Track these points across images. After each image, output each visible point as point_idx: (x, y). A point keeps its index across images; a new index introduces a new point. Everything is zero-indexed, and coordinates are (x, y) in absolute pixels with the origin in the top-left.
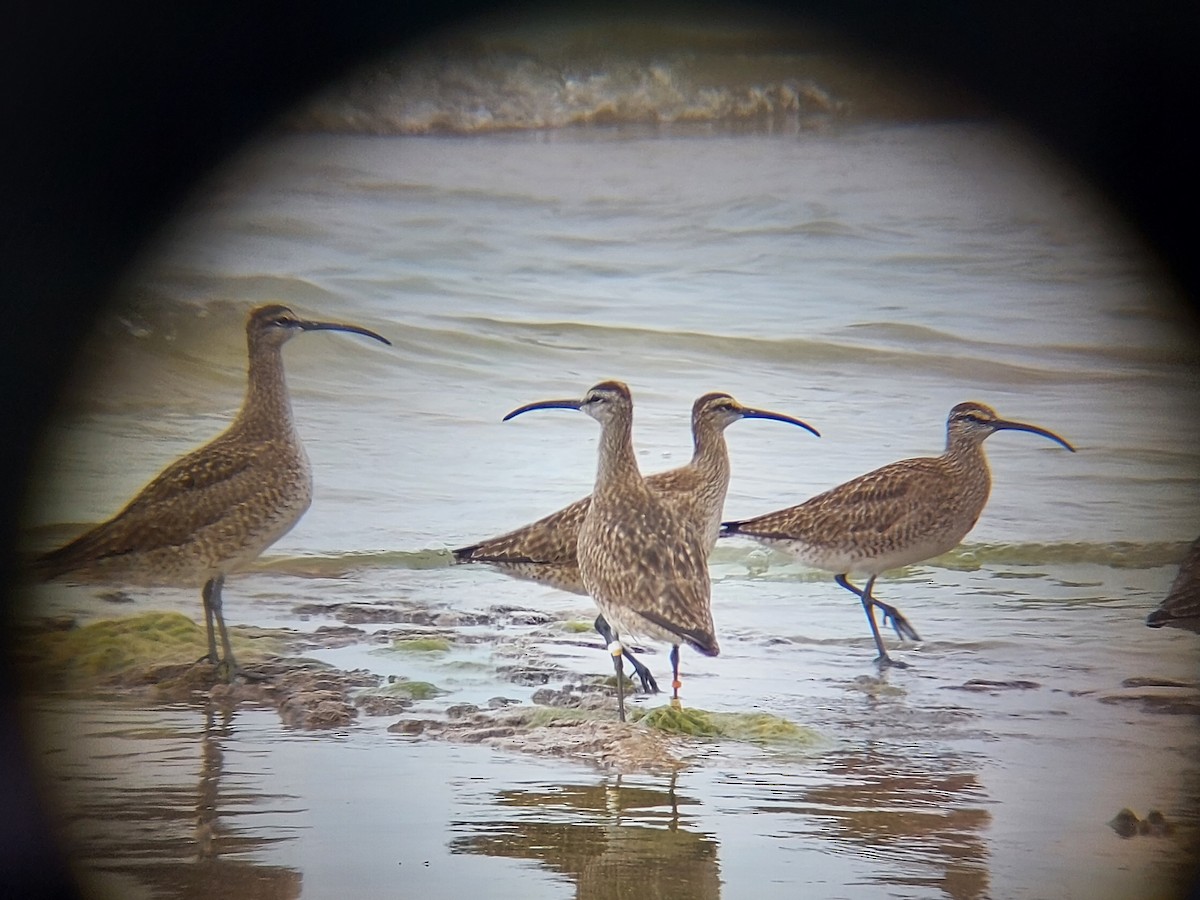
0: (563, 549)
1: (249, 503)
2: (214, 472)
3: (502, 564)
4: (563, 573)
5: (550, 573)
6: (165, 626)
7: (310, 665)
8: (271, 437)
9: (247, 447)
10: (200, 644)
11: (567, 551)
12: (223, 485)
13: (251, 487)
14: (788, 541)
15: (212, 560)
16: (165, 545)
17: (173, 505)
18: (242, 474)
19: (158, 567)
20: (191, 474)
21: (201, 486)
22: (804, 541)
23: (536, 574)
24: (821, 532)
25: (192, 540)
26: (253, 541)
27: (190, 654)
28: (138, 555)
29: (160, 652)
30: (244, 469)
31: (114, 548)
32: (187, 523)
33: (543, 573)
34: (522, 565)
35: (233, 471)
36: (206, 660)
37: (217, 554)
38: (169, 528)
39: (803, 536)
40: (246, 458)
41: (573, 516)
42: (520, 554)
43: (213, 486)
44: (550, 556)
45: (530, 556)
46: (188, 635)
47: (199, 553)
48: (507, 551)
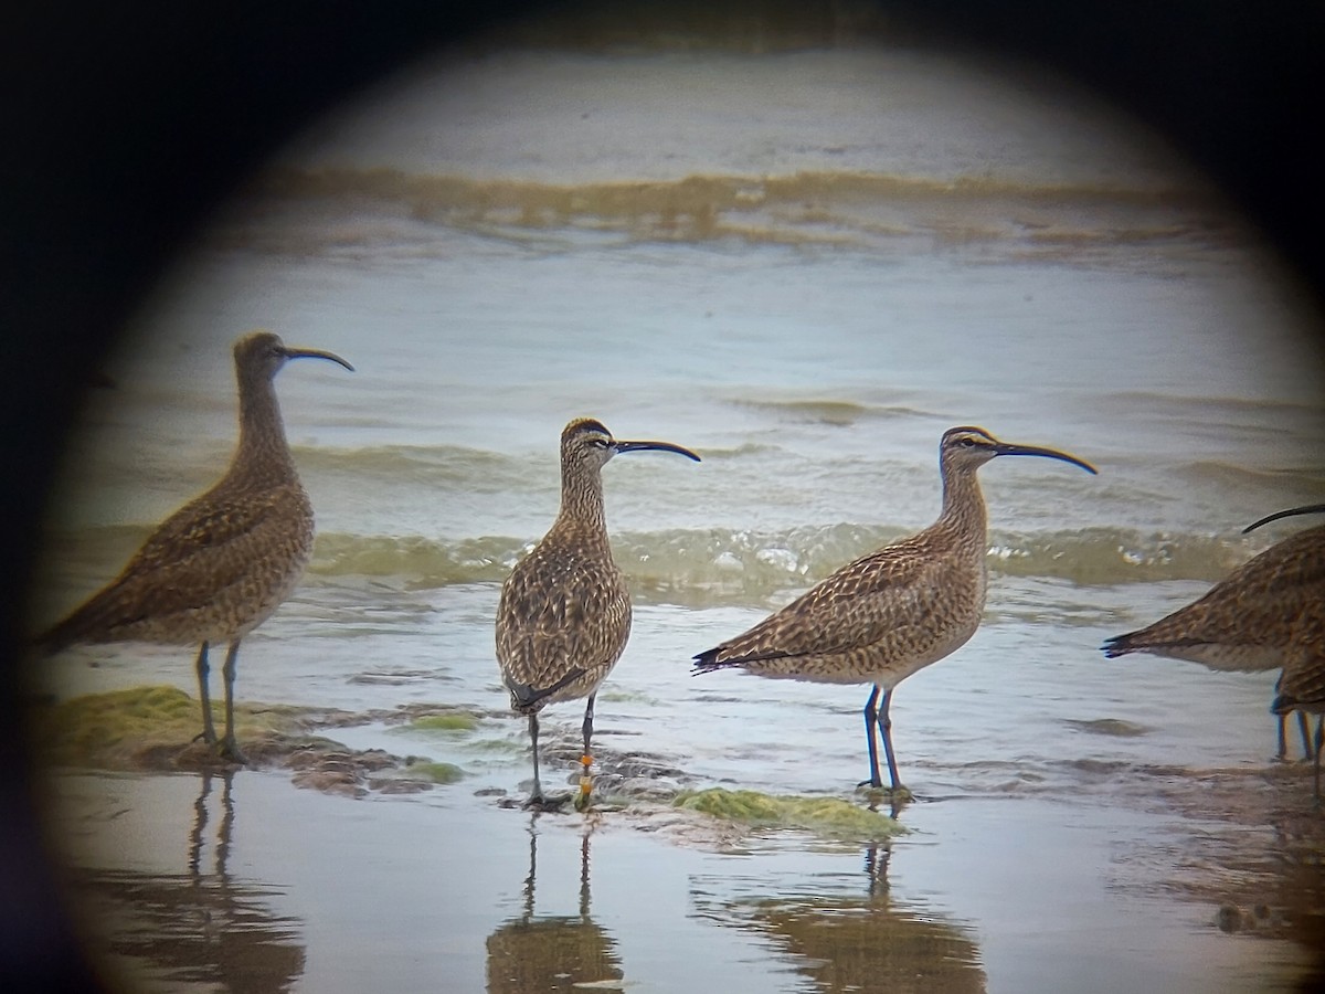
0: (823, 636)
1: (271, 557)
2: (233, 525)
3: (753, 663)
4: (825, 662)
5: (811, 664)
6: (156, 701)
7: (319, 744)
8: (283, 482)
9: (260, 495)
10: (196, 721)
11: (828, 637)
12: (244, 539)
13: (273, 539)
14: (1202, 646)
15: (231, 626)
16: (183, 608)
17: (192, 564)
18: (261, 526)
19: (173, 635)
20: (207, 529)
21: (221, 541)
22: (1224, 643)
23: (793, 668)
24: (1248, 629)
25: (211, 603)
26: (272, 600)
27: (184, 732)
28: (151, 622)
29: (149, 729)
30: (262, 520)
31: (127, 615)
32: (209, 583)
33: (802, 666)
34: (777, 661)
35: (252, 523)
36: (202, 739)
37: (237, 619)
38: (189, 589)
39: (1222, 637)
40: (264, 509)
41: (826, 598)
42: (772, 649)
43: (233, 540)
44: (808, 646)
45: (785, 649)
46: (181, 710)
47: (219, 618)
48: (756, 648)
